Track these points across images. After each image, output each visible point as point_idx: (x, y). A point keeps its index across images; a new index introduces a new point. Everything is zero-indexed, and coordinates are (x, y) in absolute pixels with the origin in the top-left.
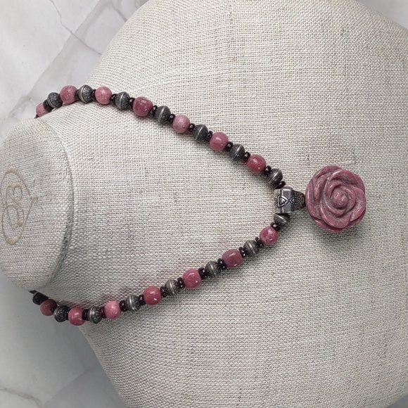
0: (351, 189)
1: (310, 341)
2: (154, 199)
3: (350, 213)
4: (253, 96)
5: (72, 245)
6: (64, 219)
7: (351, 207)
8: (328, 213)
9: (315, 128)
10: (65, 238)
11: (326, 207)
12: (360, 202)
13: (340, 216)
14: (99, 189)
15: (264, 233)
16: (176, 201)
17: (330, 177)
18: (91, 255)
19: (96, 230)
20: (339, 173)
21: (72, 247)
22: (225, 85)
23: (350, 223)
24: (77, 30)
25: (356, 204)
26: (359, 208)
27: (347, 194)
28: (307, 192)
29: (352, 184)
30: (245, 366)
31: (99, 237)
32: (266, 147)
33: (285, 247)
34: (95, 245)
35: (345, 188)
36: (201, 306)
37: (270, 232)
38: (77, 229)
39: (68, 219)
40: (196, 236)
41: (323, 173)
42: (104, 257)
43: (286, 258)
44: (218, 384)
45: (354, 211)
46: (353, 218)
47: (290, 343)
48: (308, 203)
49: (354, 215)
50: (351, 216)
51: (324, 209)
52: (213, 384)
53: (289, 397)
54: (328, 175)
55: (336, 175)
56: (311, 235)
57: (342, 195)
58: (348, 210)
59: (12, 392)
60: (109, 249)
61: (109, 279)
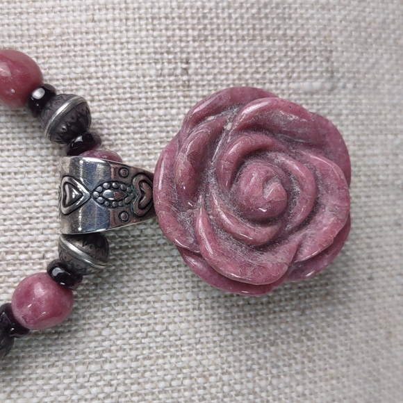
0: (301, 163)
3: (296, 238)
7: (299, 218)
8: (222, 235)
11: (217, 215)
12: (330, 202)
13: (264, 247)
15: (24, 293)
17: (233, 120)
20: (261, 110)
23: (296, 269)
25: (315, 208)
26: (327, 220)
27: (286, 178)
28: (158, 167)
29: (309, 146)
32: (58, 31)
33: (105, 332)
35: (281, 158)
37: (40, 291)
41: (215, 109)
43: (107, 366)
45: (308, 231)
46: (306, 254)
48: (159, 202)
49: (310, 242)
50: (300, 246)
51: (209, 223)
54: (227, 115)
55: (251, 116)
56: (189, 295)
57: (267, 180)
58: (289, 227)
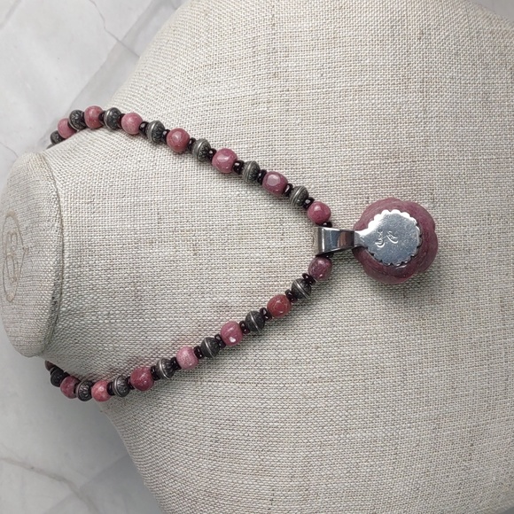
1: (364, 434)
2: (168, 251)
4: (297, 122)
5: (63, 307)
6: (52, 276)
9: (378, 162)
10: (53, 298)
14: (97, 239)
16: (195, 254)
18: (89, 318)
19: (93, 288)
21: (64, 309)
22: (262, 108)
24: (125, 36)
30: (279, 461)
31: (98, 297)
33: (334, 314)
34: (93, 307)
36: (226, 384)
38: (69, 287)
39: (56, 276)
40: (221, 298)
42: (106, 321)
44: (246, 482)
47: (336, 437)
52: (240, 482)
53: (334, 504)
56: (369, 299)
59: (41, 472)
60: (111, 312)
61: (114, 348)
